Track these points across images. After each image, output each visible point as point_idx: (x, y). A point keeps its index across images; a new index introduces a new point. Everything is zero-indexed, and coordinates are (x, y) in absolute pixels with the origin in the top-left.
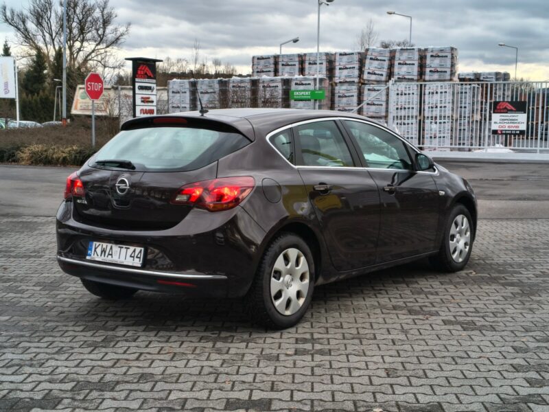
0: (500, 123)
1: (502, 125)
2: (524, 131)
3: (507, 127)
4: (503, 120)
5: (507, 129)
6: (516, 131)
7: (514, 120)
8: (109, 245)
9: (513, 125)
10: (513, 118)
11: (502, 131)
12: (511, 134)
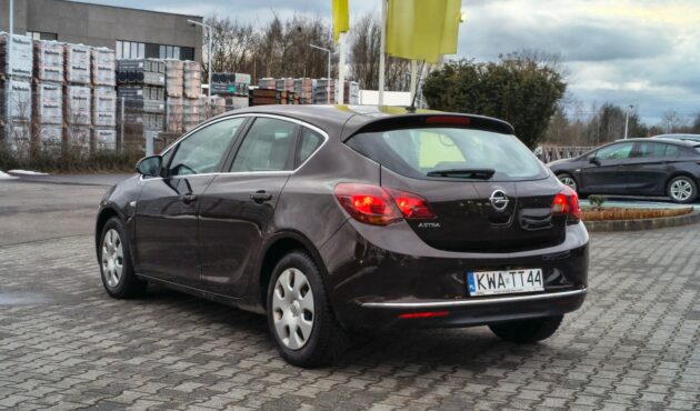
8: (497, 273)
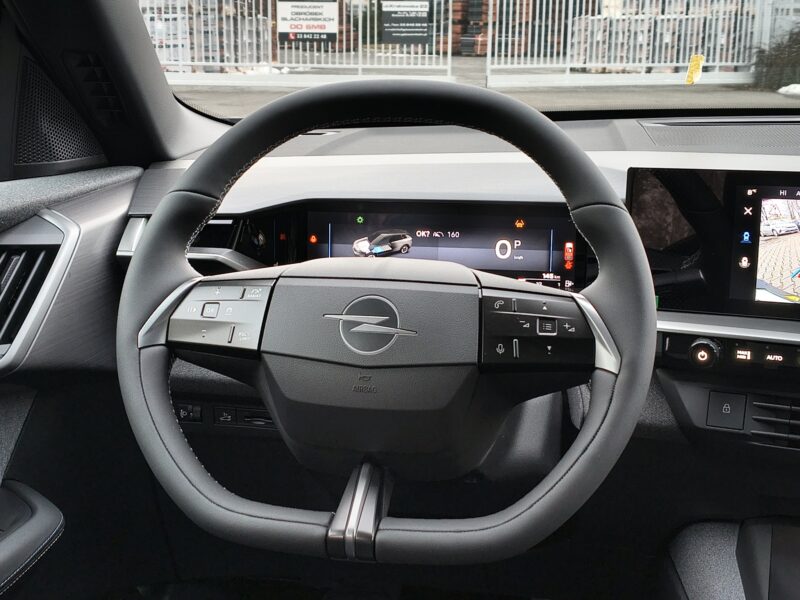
0: (292, 19)
1: (296, 23)
2: (335, 35)
3: (305, 27)
4: (297, 14)
5: (304, 30)
6: (320, 34)
7: (316, 14)
9: (316, 23)
10: (315, 10)
11: (296, 34)
12: (312, 41)
